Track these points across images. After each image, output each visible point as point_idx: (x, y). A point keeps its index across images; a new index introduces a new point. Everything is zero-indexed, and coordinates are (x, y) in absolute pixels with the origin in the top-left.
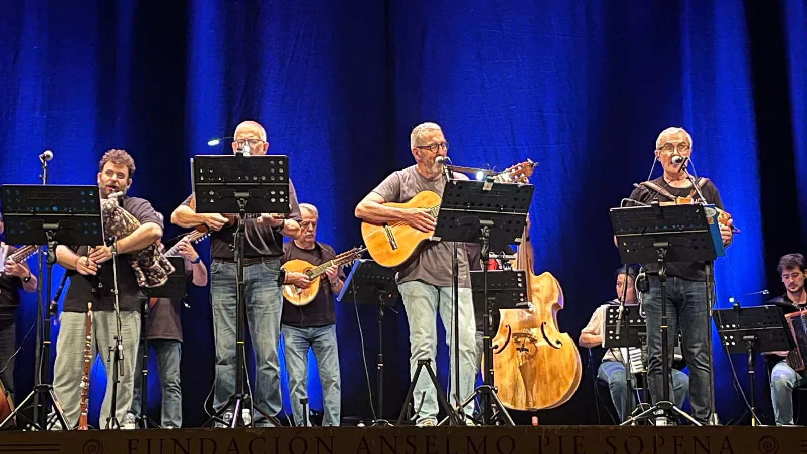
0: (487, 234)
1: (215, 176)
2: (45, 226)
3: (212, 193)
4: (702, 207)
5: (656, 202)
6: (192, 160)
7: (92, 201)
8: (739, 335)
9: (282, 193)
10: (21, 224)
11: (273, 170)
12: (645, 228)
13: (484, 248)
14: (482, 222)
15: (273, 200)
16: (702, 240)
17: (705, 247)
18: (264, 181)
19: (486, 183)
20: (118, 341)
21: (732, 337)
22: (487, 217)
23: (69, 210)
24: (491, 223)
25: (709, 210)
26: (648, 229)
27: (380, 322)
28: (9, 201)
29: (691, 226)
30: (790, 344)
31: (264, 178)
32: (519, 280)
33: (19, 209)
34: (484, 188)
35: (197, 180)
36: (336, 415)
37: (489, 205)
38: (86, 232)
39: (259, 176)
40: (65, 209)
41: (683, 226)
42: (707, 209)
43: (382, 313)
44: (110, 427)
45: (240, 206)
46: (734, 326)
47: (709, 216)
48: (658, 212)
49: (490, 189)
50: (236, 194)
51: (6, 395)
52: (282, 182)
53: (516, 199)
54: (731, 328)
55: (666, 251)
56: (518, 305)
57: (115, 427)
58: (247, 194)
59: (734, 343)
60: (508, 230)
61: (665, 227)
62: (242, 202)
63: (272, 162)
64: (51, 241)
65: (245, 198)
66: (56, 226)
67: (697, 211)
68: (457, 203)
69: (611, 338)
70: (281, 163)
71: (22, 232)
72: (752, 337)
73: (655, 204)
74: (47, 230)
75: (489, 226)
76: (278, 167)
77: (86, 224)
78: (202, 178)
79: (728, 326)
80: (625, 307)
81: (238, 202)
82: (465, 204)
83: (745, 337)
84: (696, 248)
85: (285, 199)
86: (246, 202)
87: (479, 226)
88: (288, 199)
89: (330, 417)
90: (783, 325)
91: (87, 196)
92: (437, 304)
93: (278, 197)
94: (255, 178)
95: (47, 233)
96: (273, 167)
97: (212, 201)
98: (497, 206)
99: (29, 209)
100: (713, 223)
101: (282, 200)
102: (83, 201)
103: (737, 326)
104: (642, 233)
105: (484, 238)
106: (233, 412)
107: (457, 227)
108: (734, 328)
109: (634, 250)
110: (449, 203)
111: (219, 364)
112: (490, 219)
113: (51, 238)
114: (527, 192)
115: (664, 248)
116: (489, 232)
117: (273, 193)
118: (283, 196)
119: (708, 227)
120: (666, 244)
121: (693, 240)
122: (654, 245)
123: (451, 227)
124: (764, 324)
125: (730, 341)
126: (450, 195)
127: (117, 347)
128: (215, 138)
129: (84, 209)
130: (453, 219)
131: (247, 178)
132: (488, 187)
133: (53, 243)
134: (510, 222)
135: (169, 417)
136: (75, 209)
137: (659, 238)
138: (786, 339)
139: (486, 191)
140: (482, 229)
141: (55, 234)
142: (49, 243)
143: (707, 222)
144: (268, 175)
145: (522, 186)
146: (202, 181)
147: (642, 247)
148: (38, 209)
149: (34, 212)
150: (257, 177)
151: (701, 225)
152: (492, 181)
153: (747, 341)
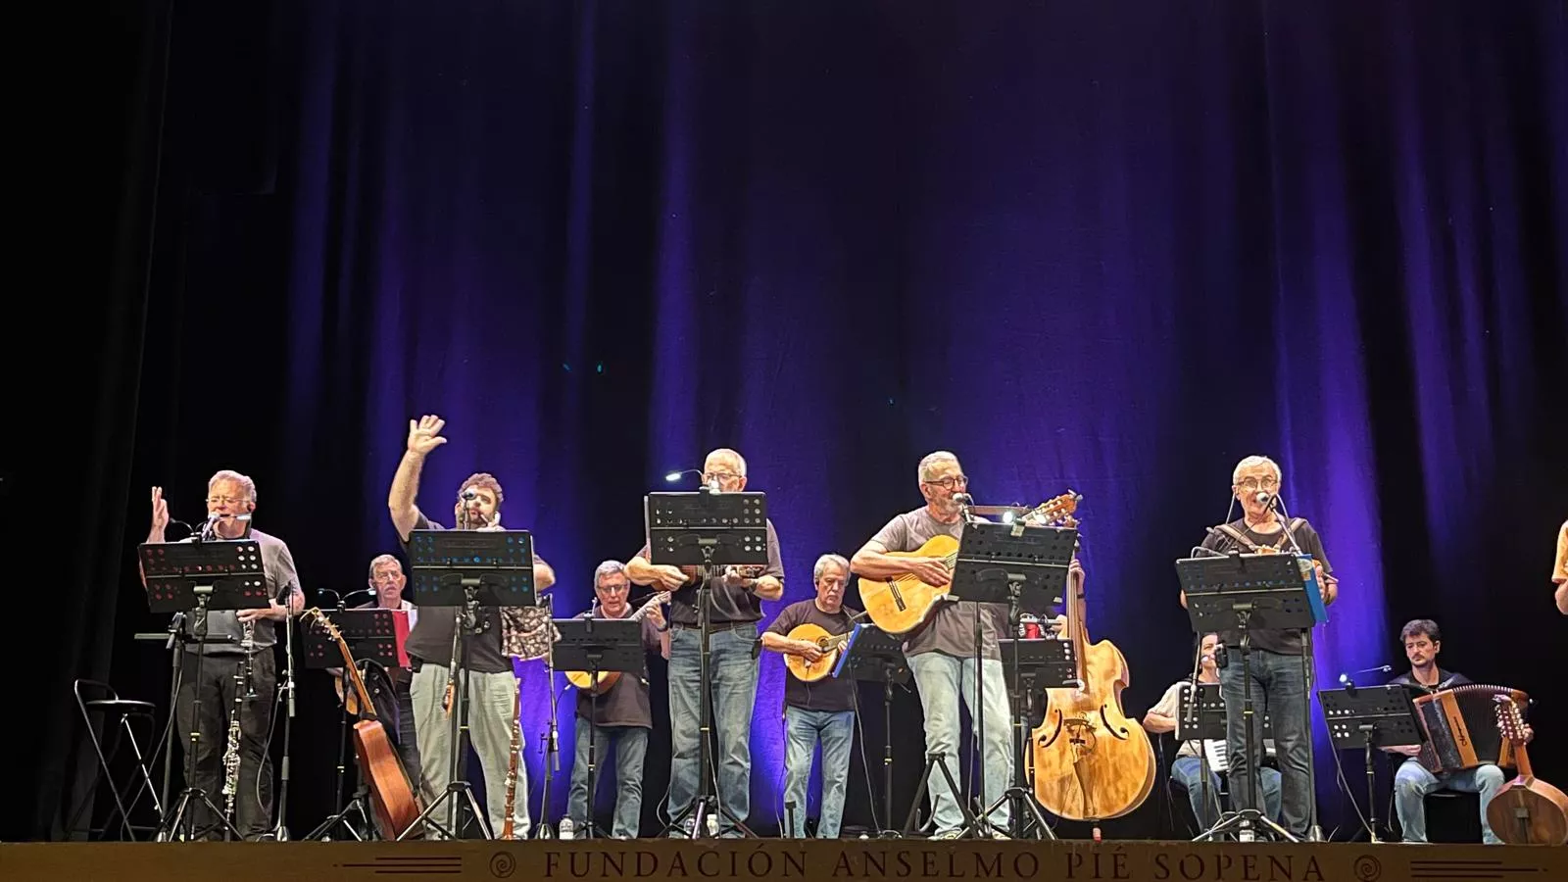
0: (1018, 592)
1: (675, 518)
2: (464, 581)
3: (671, 540)
4: (1294, 559)
5: (1235, 552)
6: (646, 498)
7: (522, 550)
8: (1353, 724)
9: (758, 539)
10: (435, 579)
11: (747, 511)
12: (1223, 585)
14: (1011, 576)
15: (748, 548)
16: (1296, 600)
17: (1300, 611)
18: (737, 525)
19: (1015, 527)
20: (552, 727)
21: (1344, 727)
22: (1018, 570)
23: (493, 561)
24: (1022, 577)
25: (1304, 563)
26: (1226, 586)
27: (887, 704)
28: (420, 550)
29: (1282, 583)
30: (1420, 734)
31: (736, 521)
32: (1067, 651)
33: (433, 561)
34: (1013, 534)
35: (653, 523)
36: (834, 825)
37: (1020, 555)
38: (514, 589)
39: (730, 518)
40: (489, 561)
41: (1270, 583)
42: (1301, 560)
43: (890, 693)
45: (706, 555)
46: (1347, 712)
47: (1303, 570)
48: (1239, 565)
49: (1020, 534)
50: (701, 541)
51: (415, 795)
53: (1054, 547)
54: (1343, 714)
55: (1249, 615)
56: (1065, 682)
58: (714, 541)
59: (1347, 735)
60: (1045, 587)
61: (1248, 584)
62: (708, 551)
63: (746, 501)
64: (471, 601)
65: (712, 546)
66: (478, 581)
67: (1289, 563)
68: (978, 553)
69: (1187, 726)
70: (757, 501)
71: (435, 589)
72: (1371, 726)
74: (466, 587)
75: (1020, 582)
76: (753, 507)
77: (513, 580)
78: (659, 522)
79: (1339, 712)
80: (1198, 687)
81: (704, 551)
82: (989, 553)
83: (1361, 727)
84: (1288, 611)
85: (762, 547)
86: (713, 550)
87: (1006, 582)
88: (766, 547)
89: (826, 826)
90: (1411, 711)
91: (514, 544)
92: (959, 682)
93: (753, 544)
94: (725, 521)
95: (466, 591)
96: (746, 507)
97: (671, 550)
99: (444, 560)
100: (1310, 579)
101: (758, 548)
102: (510, 551)
103: (1351, 712)
104: (1218, 591)
105: (1013, 597)
106: (696, 818)
107: (977, 582)
108: (1346, 715)
109: (1208, 613)
110: (968, 552)
111: (677, 757)
112: (1020, 573)
113: (471, 597)
114: (1068, 538)
115: (1247, 611)
116: (1021, 590)
117: (747, 539)
118: (759, 544)
119: (1303, 584)
120: (1250, 606)
121: (1285, 602)
122: (1234, 607)
123: (972, 582)
124: (1386, 709)
125: (1342, 731)
126: (970, 542)
127: (550, 734)
128: (676, 470)
129: (512, 561)
130: (974, 572)
131: (715, 520)
132: (1017, 532)
133: (474, 602)
134: (1048, 577)
135: (623, 824)
136: (500, 561)
137: (1240, 598)
138: (1414, 729)
139: (1016, 538)
140: (1011, 586)
141: (476, 592)
142: (469, 603)
143: (1302, 578)
144: (741, 518)
145: (1062, 532)
146: (659, 525)
147: (1219, 610)
148: (455, 560)
149: (450, 565)
150: (727, 519)
151: (1294, 582)
152: (1023, 524)
153: (1363, 731)
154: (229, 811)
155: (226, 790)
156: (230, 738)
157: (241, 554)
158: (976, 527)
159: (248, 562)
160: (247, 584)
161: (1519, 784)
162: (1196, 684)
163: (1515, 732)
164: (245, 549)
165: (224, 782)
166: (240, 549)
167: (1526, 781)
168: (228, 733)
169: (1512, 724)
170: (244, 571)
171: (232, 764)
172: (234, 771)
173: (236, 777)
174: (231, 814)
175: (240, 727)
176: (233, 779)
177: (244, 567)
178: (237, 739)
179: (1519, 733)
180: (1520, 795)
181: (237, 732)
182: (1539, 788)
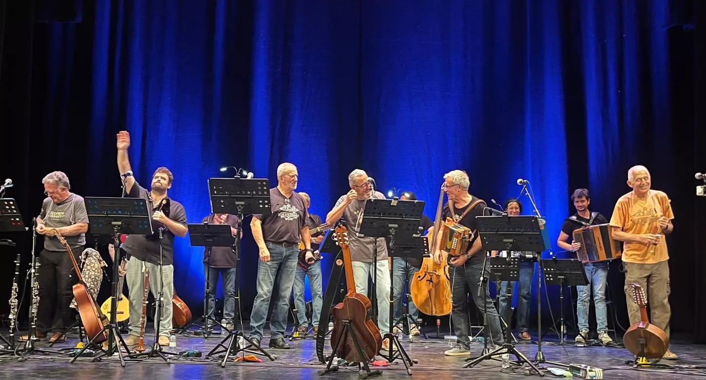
1: (223, 191)
2: (113, 223)
3: (222, 201)
4: (536, 219)
5: (506, 214)
6: (208, 180)
7: (142, 208)
8: (555, 275)
9: (266, 202)
10: (100, 221)
11: (260, 188)
12: (498, 229)
13: (391, 243)
14: (390, 225)
15: (261, 206)
16: (536, 238)
17: (537, 243)
18: (255, 195)
19: (394, 201)
20: (161, 295)
22: (394, 222)
23: (128, 213)
24: (396, 226)
25: (541, 221)
26: (500, 230)
28: (91, 207)
29: (529, 230)
31: (255, 193)
33: (98, 212)
34: (392, 204)
35: (212, 193)
37: (396, 214)
38: (140, 227)
39: (251, 191)
40: (126, 213)
41: (523, 229)
42: (539, 219)
44: (155, 349)
45: (239, 210)
46: (552, 269)
47: (540, 224)
48: (507, 220)
49: (396, 204)
50: (237, 203)
52: (266, 195)
53: (413, 210)
54: (550, 270)
55: (511, 245)
57: (158, 348)
58: (243, 203)
59: (552, 279)
60: (408, 230)
61: (511, 230)
62: (240, 208)
63: (259, 183)
64: (117, 233)
65: (242, 205)
66: (120, 223)
67: (533, 221)
68: (374, 213)
70: (264, 183)
71: (101, 226)
72: (563, 277)
73: (505, 215)
74: (115, 226)
75: (395, 228)
76: (263, 186)
77: (140, 222)
78: (215, 192)
79: (548, 269)
80: (484, 278)
81: (238, 207)
82: (379, 214)
83: (559, 277)
84: (531, 243)
86: (243, 207)
87: (388, 228)
88: (270, 206)
91: (138, 205)
93: (264, 204)
94: (249, 193)
95: (115, 228)
96: (259, 186)
97: (223, 206)
98: (401, 215)
99: (103, 212)
100: (543, 228)
101: (267, 206)
102: (137, 208)
103: (554, 270)
104: (496, 232)
105: (391, 236)
107: (373, 227)
108: (552, 271)
109: (491, 242)
110: (368, 213)
112: (395, 224)
113: (116, 231)
114: (420, 206)
115: (511, 243)
116: (395, 232)
117: (261, 202)
118: (267, 204)
119: (540, 231)
120: (512, 240)
121: (530, 238)
122: (504, 240)
123: (370, 228)
124: (570, 270)
125: (550, 278)
126: (370, 208)
127: (160, 298)
128: (225, 167)
129: (138, 213)
130: (372, 223)
131: (244, 192)
132: (394, 203)
133: (118, 234)
134: (409, 225)
135: (228, 311)
136: (132, 213)
137: (507, 236)
139: (393, 206)
140: (390, 230)
141: (119, 228)
143: (539, 228)
144: (257, 191)
145: (417, 202)
146: (216, 194)
147: (496, 241)
148: (109, 212)
149: (107, 214)
150: (250, 192)
151: (535, 229)
152: (397, 199)
153: (560, 279)
154: (12, 327)
155: (11, 316)
156: (13, 292)
157: (7, 205)
158: (373, 201)
159: (12, 210)
160: (13, 219)
161: (642, 327)
162: (483, 276)
163: (641, 301)
164: (8, 203)
165: (9, 313)
166: (6, 203)
167: (645, 325)
168: (12, 289)
169: (641, 299)
170: (9, 213)
171: (13, 304)
172: (14, 307)
173: (16, 310)
174: (13, 328)
175: (18, 286)
176: (14, 311)
177: (9, 211)
178: (16, 292)
179: (643, 302)
180: (642, 332)
181: (16, 289)
182: (652, 329)
